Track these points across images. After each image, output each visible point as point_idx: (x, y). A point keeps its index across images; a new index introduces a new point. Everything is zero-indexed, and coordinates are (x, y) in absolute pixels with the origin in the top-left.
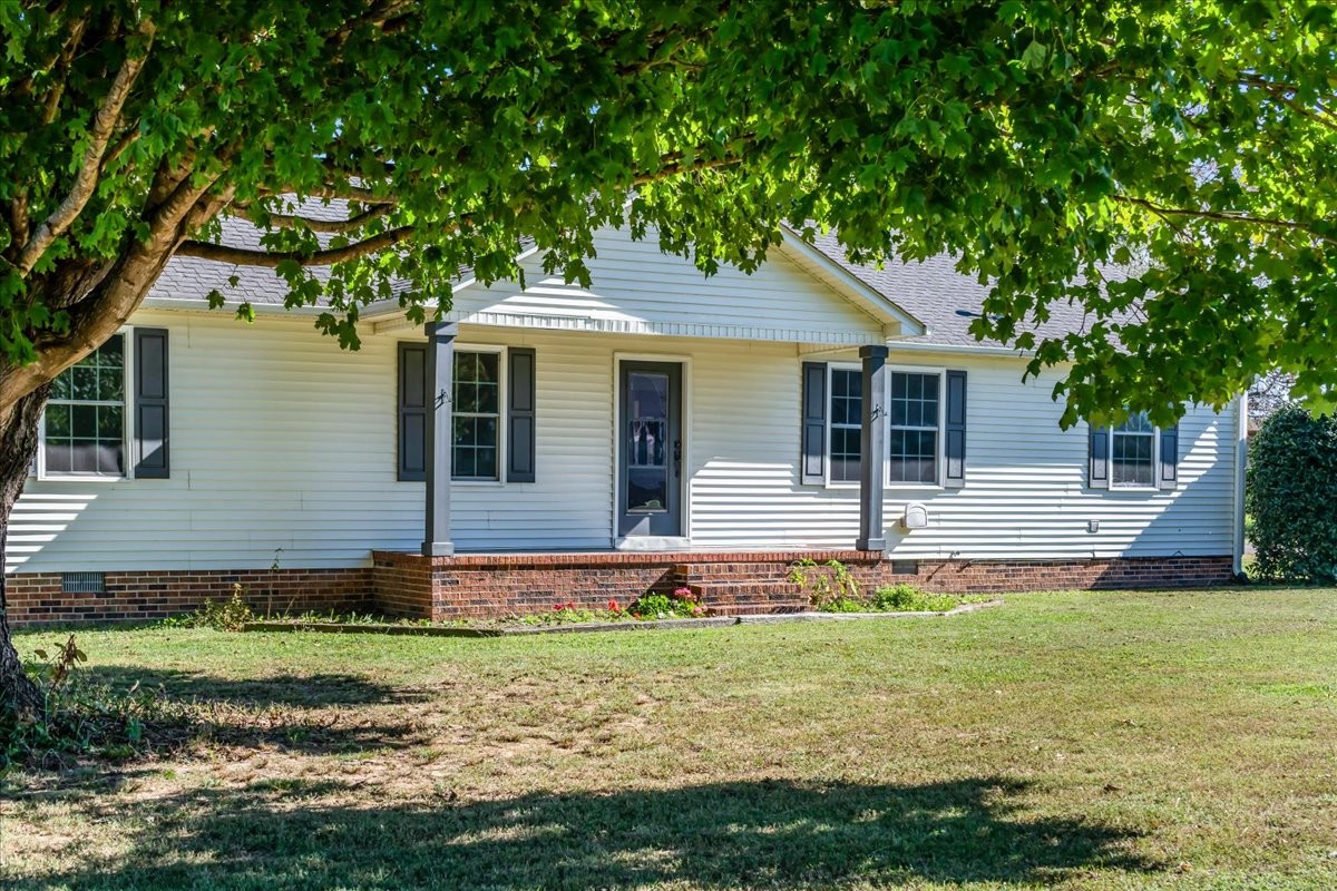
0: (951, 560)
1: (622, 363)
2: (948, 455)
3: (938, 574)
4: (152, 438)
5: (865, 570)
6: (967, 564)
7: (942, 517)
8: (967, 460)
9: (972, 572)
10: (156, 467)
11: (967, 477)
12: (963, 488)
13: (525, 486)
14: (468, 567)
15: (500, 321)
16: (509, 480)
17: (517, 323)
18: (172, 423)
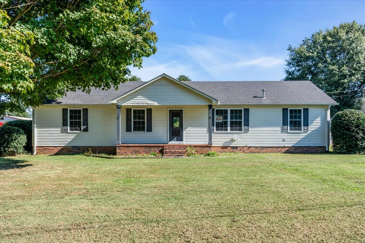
0: (246, 146)
1: (169, 110)
2: (244, 125)
3: (243, 149)
4: (85, 125)
5: (208, 148)
6: (250, 147)
7: (243, 138)
8: (249, 126)
9: (251, 149)
10: (86, 130)
11: (249, 130)
12: (249, 132)
13: (150, 132)
14: (123, 147)
15: (129, 104)
16: (147, 131)
17: (132, 104)
18: (89, 123)
